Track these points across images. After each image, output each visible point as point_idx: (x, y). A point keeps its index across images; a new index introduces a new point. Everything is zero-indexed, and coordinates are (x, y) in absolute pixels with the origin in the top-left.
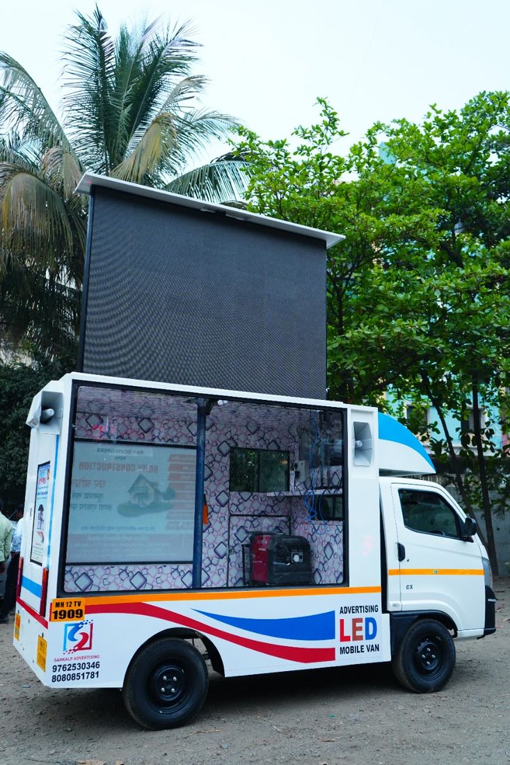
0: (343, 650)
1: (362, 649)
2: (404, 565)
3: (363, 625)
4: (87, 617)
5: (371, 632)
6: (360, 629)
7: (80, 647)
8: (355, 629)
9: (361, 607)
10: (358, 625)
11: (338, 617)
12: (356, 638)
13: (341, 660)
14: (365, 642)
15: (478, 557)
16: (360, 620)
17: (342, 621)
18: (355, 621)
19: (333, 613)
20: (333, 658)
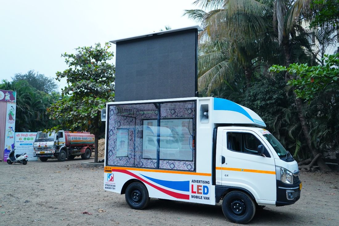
0: (192, 197)
1: (201, 198)
2: (224, 166)
3: (202, 188)
4: (113, 172)
5: (206, 192)
6: (201, 189)
7: (111, 180)
8: (198, 189)
9: (201, 181)
10: (200, 188)
11: (191, 184)
12: (198, 193)
13: (192, 200)
14: (203, 195)
15: (273, 165)
16: (201, 186)
17: (192, 186)
18: (198, 186)
19: (189, 182)
20: (188, 199)
